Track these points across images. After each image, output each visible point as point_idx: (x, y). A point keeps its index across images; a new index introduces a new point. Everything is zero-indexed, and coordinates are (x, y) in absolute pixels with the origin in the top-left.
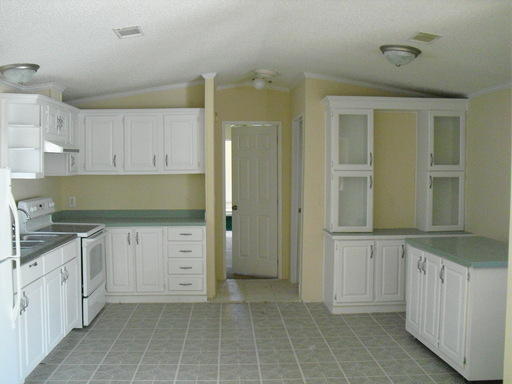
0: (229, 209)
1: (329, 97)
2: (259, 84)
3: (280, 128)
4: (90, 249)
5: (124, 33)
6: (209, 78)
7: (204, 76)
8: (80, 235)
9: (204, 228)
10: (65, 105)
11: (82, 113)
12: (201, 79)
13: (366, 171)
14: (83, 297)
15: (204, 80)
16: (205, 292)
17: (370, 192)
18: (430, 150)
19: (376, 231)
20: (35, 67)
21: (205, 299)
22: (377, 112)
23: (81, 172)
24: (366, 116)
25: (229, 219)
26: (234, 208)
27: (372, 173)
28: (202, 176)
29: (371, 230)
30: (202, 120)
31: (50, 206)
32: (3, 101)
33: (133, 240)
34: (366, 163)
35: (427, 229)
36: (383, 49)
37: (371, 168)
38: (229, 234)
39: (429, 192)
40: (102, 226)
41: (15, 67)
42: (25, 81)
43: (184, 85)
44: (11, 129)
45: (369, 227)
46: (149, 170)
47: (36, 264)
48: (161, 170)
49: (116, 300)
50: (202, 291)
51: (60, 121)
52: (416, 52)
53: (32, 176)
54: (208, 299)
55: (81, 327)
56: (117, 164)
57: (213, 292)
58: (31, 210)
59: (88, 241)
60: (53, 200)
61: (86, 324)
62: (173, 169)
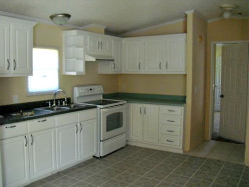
6: (190, 14)
7: (186, 13)
8: (99, 106)
9: (183, 108)
14: (100, 141)
16: (181, 147)
20: (68, 16)
21: (181, 152)
26: (221, 96)
28: (185, 75)
31: (99, 89)
32: (64, 35)
33: (143, 111)
46: (157, 71)
48: (164, 71)
50: (180, 146)
51: (100, 44)
53: (74, 73)
54: (184, 152)
55: (99, 156)
56: (141, 68)
57: (188, 148)
58: (81, 91)
59: (104, 110)
60: (103, 87)
61: (102, 155)
62: (170, 71)
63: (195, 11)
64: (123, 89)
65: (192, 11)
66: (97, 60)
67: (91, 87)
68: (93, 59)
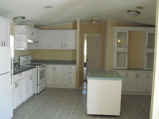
0: (85, 61)
1: (114, 27)
2: (94, 23)
3: (101, 36)
4: (40, 71)
5: (47, 7)
6: (78, 20)
7: (77, 20)
8: (37, 67)
9: (76, 66)
10: (35, 29)
11: (41, 31)
12: (76, 21)
13: (126, 50)
14: (37, 85)
15: (77, 21)
16: (75, 85)
17: (127, 57)
18: (147, 43)
19: (128, 69)
22: (130, 32)
23: (40, 48)
24: (126, 33)
25: (85, 64)
26: (87, 60)
27: (127, 51)
28: (76, 50)
29: (127, 69)
30: (76, 33)
31: (30, 58)
32: (16, 27)
33: (54, 69)
34: (126, 47)
35: (145, 69)
36: (128, 11)
37: (127, 49)
38: (85, 69)
39: (146, 57)
40: (45, 64)
41: (18, 18)
42: (21, 22)
43: (72, 23)
44: (18, 35)
45: (126, 68)
46: (60, 48)
47: (21, 74)
48: (63, 48)
49: (48, 87)
51: (33, 33)
52: (139, 13)
53: (23, 49)
54: (76, 88)
55: (37, 94)
56: (51, 46)
57: (78, 86)
58: (24, 59)
59: (40, 68)
60: (31, 56)
61: (38, 93)
62: (67, 48)
63: (81, 20)
64: (38, 58)
65: (80, 19)
66: (33, 42)
67: (27, 57)
68: (32, 42)
